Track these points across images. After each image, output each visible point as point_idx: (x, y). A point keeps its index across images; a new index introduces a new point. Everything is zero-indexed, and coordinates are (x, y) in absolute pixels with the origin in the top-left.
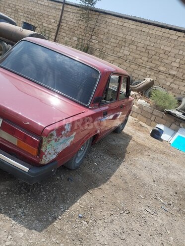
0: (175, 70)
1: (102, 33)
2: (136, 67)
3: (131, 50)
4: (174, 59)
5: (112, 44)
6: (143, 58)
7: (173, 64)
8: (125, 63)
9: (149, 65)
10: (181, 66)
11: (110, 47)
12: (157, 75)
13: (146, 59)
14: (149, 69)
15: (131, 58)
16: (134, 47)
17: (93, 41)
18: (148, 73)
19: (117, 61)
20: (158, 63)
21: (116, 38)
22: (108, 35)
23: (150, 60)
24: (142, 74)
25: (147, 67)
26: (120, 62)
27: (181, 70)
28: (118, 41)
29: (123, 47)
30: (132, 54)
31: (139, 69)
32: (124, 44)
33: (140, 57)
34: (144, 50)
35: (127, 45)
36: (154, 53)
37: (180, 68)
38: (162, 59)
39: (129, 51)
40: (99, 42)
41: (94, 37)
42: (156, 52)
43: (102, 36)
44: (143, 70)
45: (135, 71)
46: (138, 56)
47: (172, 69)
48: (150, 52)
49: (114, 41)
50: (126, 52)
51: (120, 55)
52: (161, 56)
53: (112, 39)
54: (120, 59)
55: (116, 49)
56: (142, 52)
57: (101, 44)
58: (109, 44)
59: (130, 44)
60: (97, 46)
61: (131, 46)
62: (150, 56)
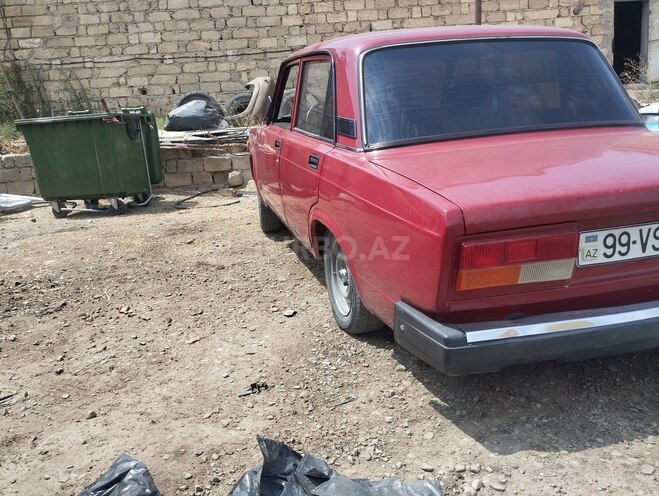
0: (300, 35)
1: (43, 10)
2: (202, 66)
3: (159, 27)
4: (282, 10)
5: (92, 31)
6: (205, 35)
7: (287, 22)
8: (163, 68)
9: (231, 47)
10: (307, 19)
11: (91, 41)
12: (264, 64)
13: (216, 35)
14: (236, 59)
15: (171, 48)
16: (165, 16)
17: (23, 43)
18: (241, 67)
19: (137, 70)
20: (252, 33)
21: (91, 8)
22: (62, 10)
23: (225, 34)
24: (227, 76)
25: (229, 53)
26: (149, 70)
27: (311, 30)
28: (105, 18)
29: (131, 28)
30: (167, 36)
31: (212, 67)
32: (128, 18)
33: (196, 37)
34: (196, 14)
35: (139, 17)
36: (225, 12)
37: (308, 25)
38: (255, 18)
39: (155, 31)
40: (46, 40)
41: (16, 33)
42: (231, 9)
43: (46, 20)
44: (224, 66)
45: (204, 77)
46: (188, 36)
47: (289, 34)
48: (214, 12)
49: (95, 19)
50: (151, 38)
51: (137, 50)
52: (247, 12)
53: (82, 16)
54: (143, 62)
55: (112, 39)
56: (194, 20)
57: (54, 43)
58: (82, 31)
59: (146, 13)
60: (47, 54)
61: (153, 17)
62: (220, 24)
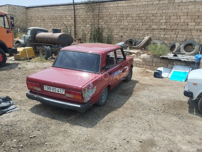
0: (164, 25)
1: (106, 16)
2: (136, 32)
3: (129, 21)
4: (161, 18)
5: (114, 21)
6: (139, 24)
7: (162, 21)
8: (127, 31)
9: (144, 27)
10: (168, 20)
11: (113, 24)
12: (152, 32)
13: (141, 24)
14: (145, 30)
15: (130, 26)
16: (130, 18)
17: (101, 23)
18: (146, 33)
19: (121, 31)
20: (151, 24)
21: (115, 16)
22: (110, 16)
23: (144, 24)
24: (142, 35)
25: (144, 29)
26: (124, 32)
27: (168, 24)
28: (118, 18)
29: (122, 21)
30: (130, 23)
31: (138, 32)
32: (122, 18)
33: (136, 24)
34: (138, 18)
35: (125, 18)
36: (145, 18)
37: (168, 22)
38: (153, 20)
39: (127, 22)
40: (105, 23)
41: (100, 21)
42: (147, 17)
43: (105, 18)
44: (142, 32)
45: (136, 35)
46: (135, 24)
47: (161, 25)
48: (142, 18)
49: (115, 18)
50: (126, 24)
51: (122, 27)
52: (151, 18)
53: (113, 18)
54: (123, 29)
55: (118, 24)
56: (137, 20)
57: (106, 24)
58: (112, 21)
59: (127, 17)
60: (104, 26)
61: (128, 18)
62: (143, 21)
